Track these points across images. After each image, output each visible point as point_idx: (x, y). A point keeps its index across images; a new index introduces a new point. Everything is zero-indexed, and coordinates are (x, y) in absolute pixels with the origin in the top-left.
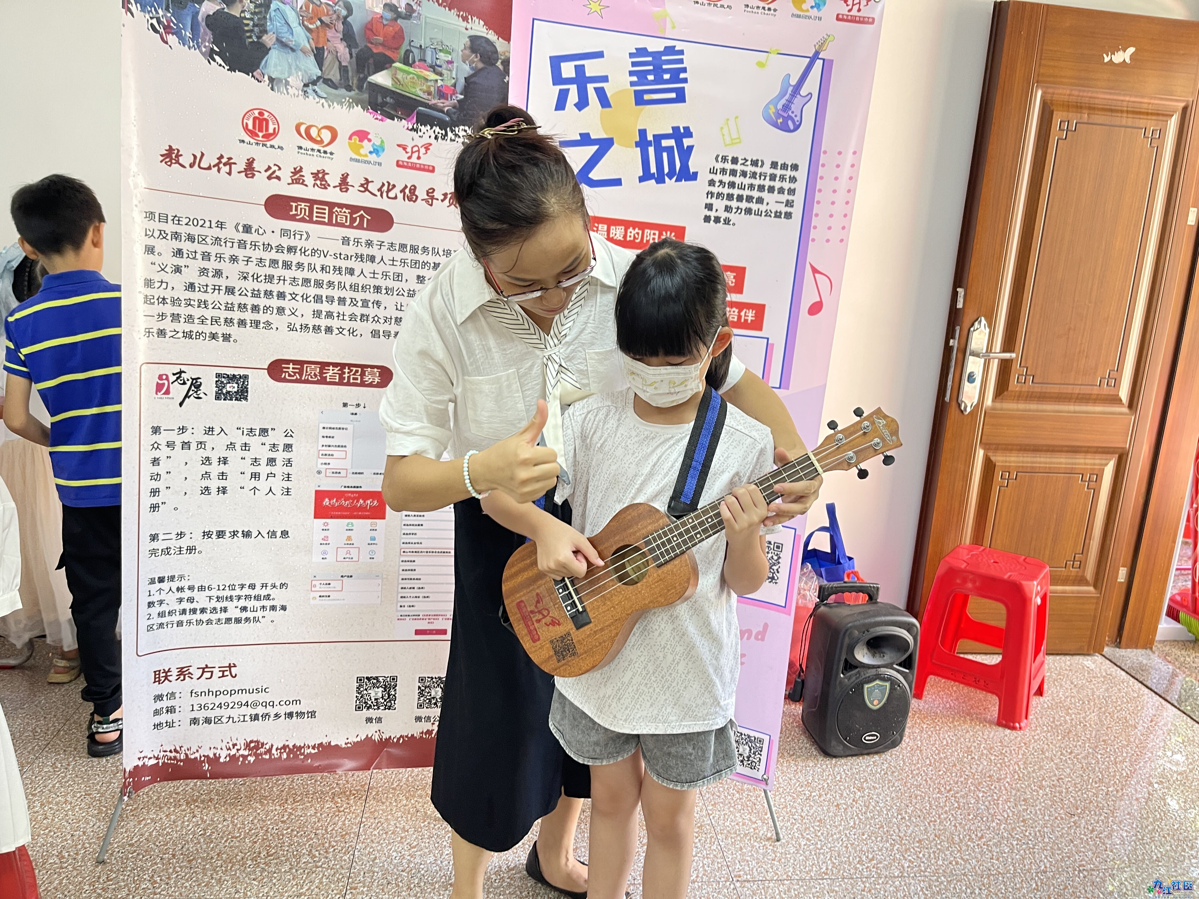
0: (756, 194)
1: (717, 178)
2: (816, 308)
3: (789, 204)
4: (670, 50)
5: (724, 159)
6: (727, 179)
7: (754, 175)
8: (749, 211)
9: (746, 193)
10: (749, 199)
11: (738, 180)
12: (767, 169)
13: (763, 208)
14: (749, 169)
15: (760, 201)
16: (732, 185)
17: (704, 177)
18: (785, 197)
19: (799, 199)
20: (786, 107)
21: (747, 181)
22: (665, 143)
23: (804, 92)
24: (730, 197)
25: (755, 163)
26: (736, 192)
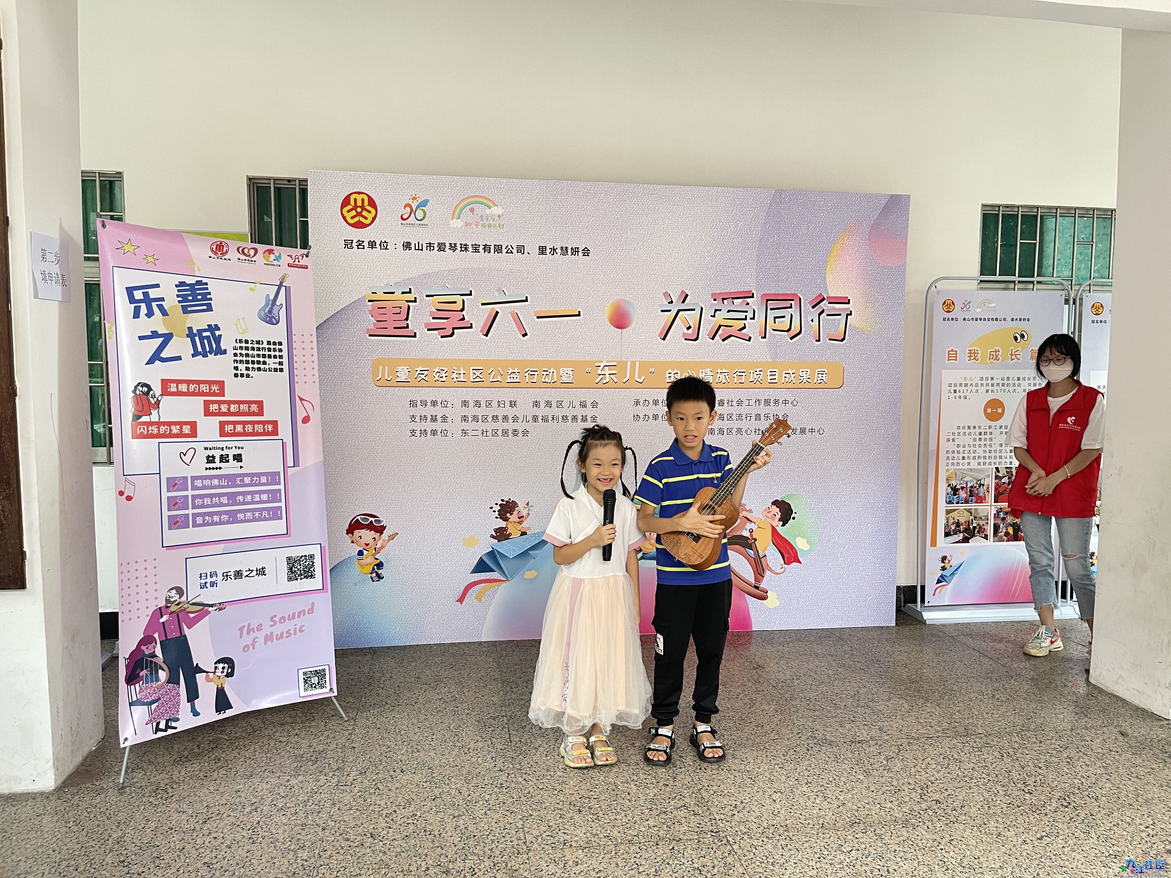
0: (261, 359)
1: (238, 352)
2: (306, 420)
3: (281, 363)
4: (199, 283)
5: (241, 341)
6: (244, 352)
7: (259, 349)
8: (259, 369)
9: (256, 359)
10: (259, 362)
11: (250, 352)
12: (265, 345)
13: (267, 367)
14: (256, 346)
15: (264, 363)
16: (247, 355)
17: (231, 352)
18: (278, 360)
19: (285, 360)
20: (270, 312)
21: (256, 352)
22: (204, 334)
23: (278, 303)
24: (247, 362)
25: (258, 342)
26: (250, 359)
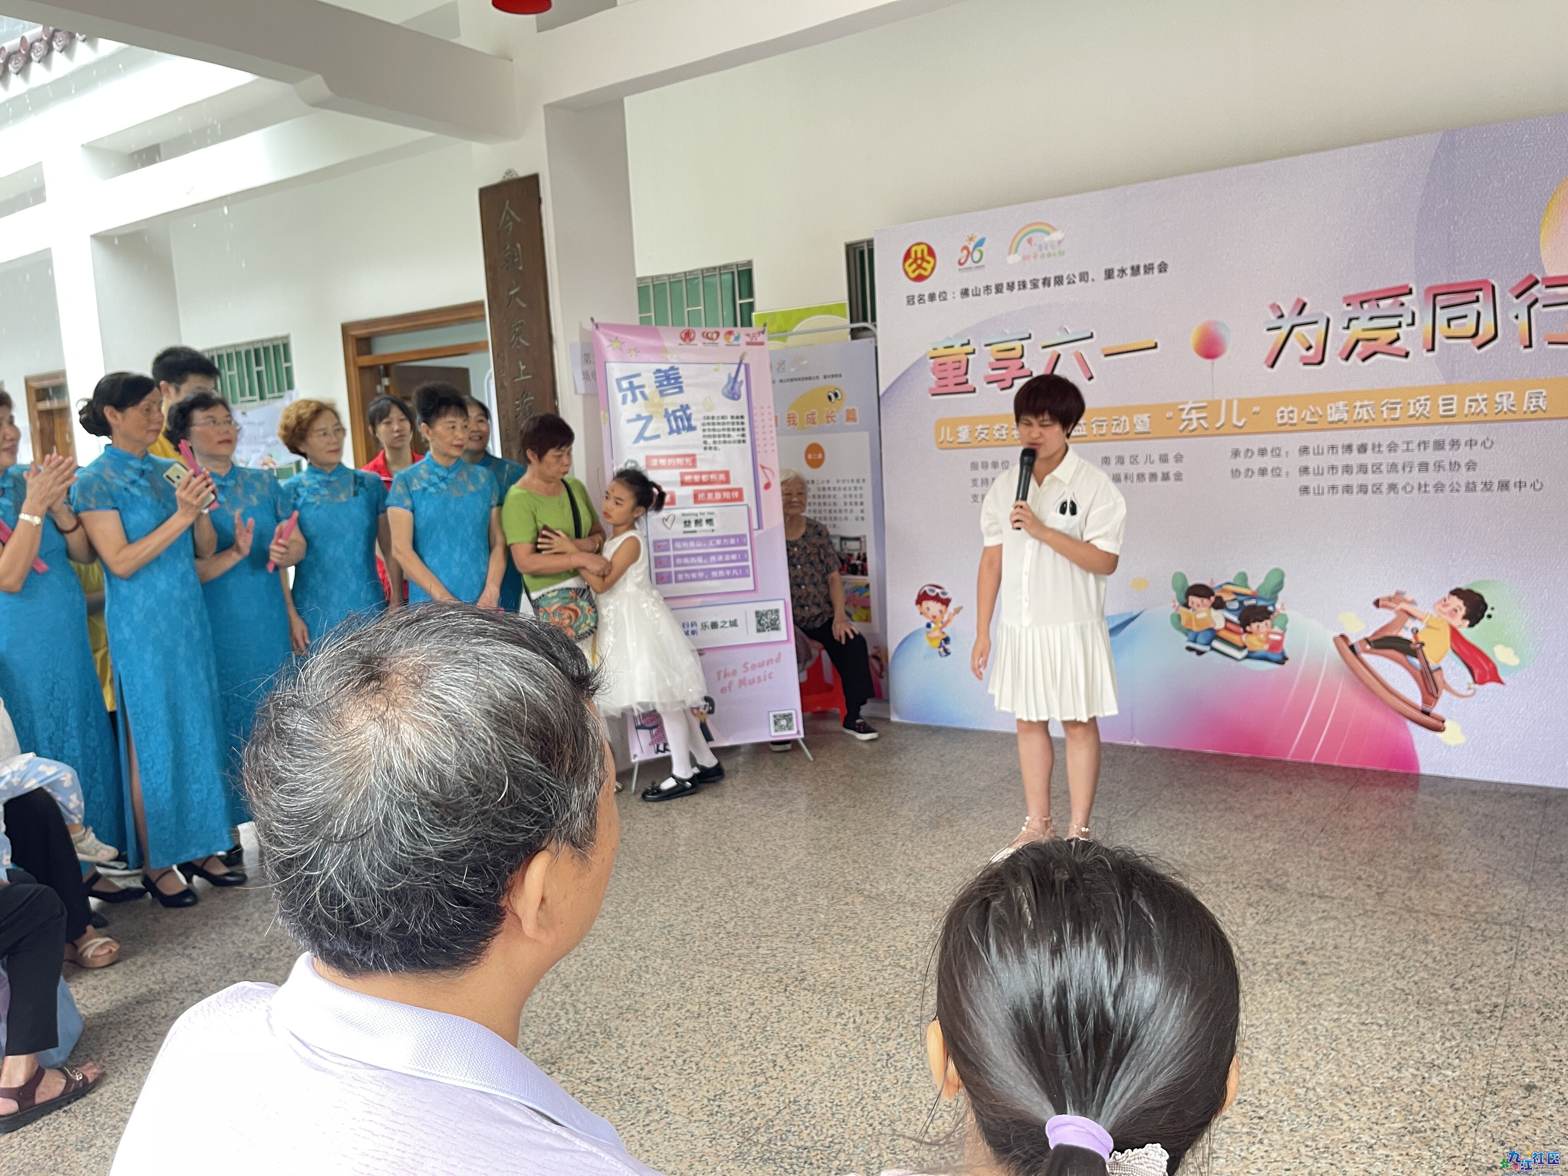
0: (726, 433)
1: (706, 427)
2: (767, 486)
3: (743, 435)
4: (672, 368)
5: (708, 418)
6: (711, 427)
7: (724, 424)
8: (725, 442)
9: (722, 433)
10: (724, 436)
11: (717, 427)
12: (729, 420)
13: (731, 439)
14: (721, 421)
15: (729, 436)
16: (714, 430)
17: (700, 428)
18: (741, 433)
19: (747, 432)
20: (732, 388)
21: (721, 427)
22: (679, 414)
23: (739, 379)
24: (714, 436)
25: (723, 418)
26: (717, 433)
